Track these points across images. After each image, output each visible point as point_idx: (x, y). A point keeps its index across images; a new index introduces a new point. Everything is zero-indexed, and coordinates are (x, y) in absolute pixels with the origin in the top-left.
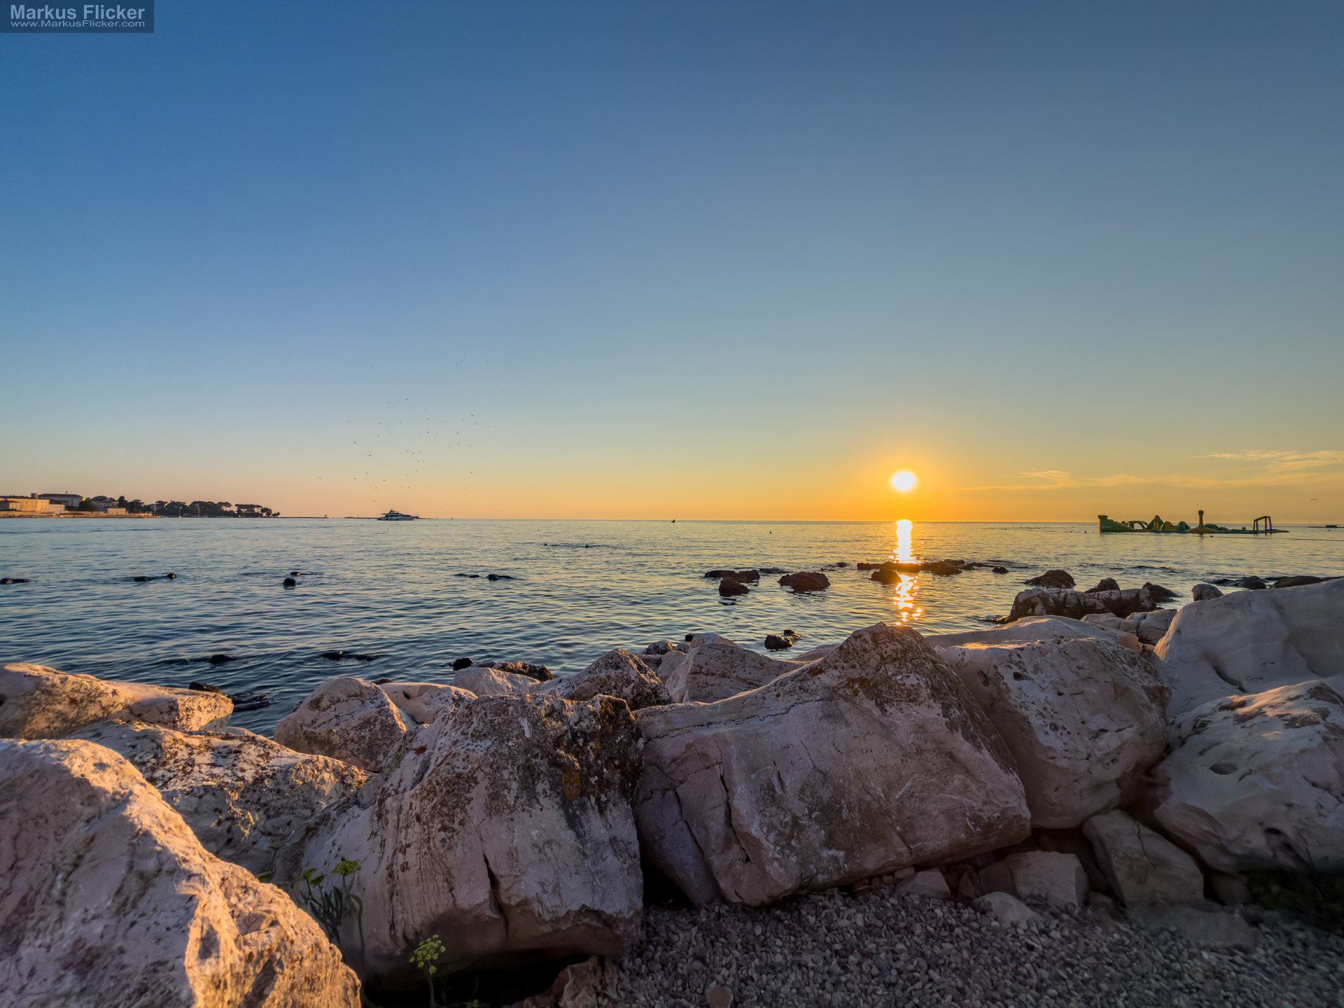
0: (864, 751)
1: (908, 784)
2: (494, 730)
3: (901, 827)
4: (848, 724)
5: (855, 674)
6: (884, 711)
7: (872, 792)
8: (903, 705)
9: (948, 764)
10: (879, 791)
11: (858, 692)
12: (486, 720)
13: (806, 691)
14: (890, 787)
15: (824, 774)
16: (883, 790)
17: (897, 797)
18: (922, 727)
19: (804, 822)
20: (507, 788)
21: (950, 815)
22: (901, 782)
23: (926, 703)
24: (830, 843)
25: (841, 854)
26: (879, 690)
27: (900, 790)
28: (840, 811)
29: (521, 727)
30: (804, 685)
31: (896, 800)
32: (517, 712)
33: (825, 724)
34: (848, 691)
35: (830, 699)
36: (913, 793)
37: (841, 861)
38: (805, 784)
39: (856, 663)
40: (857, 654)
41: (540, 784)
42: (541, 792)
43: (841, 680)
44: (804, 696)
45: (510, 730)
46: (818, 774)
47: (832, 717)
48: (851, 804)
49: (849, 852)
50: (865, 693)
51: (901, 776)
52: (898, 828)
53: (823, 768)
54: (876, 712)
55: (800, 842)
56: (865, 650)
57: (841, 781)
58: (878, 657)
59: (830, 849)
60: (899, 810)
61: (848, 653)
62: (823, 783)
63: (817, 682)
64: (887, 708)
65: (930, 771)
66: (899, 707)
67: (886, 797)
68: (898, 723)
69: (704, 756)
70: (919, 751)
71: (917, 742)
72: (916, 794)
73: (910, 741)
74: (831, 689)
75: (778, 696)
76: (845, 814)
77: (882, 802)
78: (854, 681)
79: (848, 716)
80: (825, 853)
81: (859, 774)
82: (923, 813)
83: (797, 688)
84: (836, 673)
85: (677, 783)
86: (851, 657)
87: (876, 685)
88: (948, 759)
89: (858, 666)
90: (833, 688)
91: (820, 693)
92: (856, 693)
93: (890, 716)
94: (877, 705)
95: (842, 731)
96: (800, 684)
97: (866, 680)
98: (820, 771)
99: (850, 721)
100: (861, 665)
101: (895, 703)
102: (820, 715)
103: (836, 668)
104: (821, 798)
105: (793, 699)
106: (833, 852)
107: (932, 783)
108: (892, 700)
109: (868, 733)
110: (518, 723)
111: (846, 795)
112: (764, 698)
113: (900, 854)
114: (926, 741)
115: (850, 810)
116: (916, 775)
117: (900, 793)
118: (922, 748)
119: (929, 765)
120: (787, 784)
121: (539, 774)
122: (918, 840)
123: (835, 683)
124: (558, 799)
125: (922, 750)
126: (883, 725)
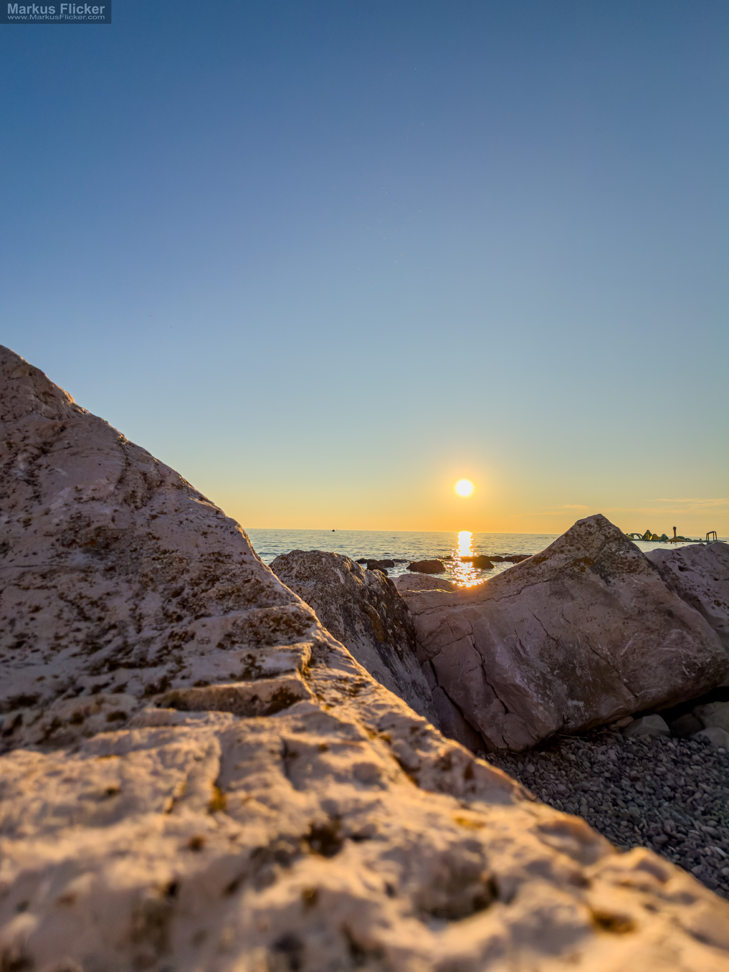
0: (589, 619)
1: (630, 642)
2: (314, 574)
3: (627, 679)
4: (573, 598)
5: (580, 555)
6: (608, 582)
7: (599, 652)
8: (625, 576)
9: (666, 620)
10: (606, 651)
11: (585, 568)
12: (305, 566)
13: (533, 575)
14: (615, 646)
15: (557, 641)
16: (609, 650)
17: (622, 654)
18: (643, 592)
19: (550, 677)
20: (337, 620)
21: (667, 664)
22: (624, 641)
23: (646, 572)
24: (572, 695)
25: (581, 704)
26: (602, 566)
27: (624, 648)
28: (574, 668)
29: (335, 574)
30: (531, 571)
31: (621, 656)
32: (329, 563)
33: (554, 600)
34: (575, 569)
35: (556, 579)
36: (635, 649)
37: (583, 709)
38: (542, 649)
39: (581, 546)
40: (582, 538)
41: (357, 624)
42: (359, 631)
43: (568, 561)
44: (532, 579)
45: (327, 576)
46: (551, 641)
47: (560, 593)
48: (582, 663)
49: (587, 702)
50: (590, 569)
51: (623, 636)
52: (625, 680)
53: (555, 636)
54: (602, 584)
55: (552, 692)
56: (590, 534)
57: (571, 645)
58: (603, 538)
59: (573, 699)
60: (624, 664)
61: (574, 538)
62: (557, 648)
63: (543, 567)
64: (610, 579)
65: (648, 628)
66: (621, 578)
67: (612, 654)
68: (621, 590)
69: (455, 629)
70: (641, 613)
71: (639, 606)
72: (637, 650)
73: (633, 605)
74: (558, 571)
75: (509, 581)
76: (579, 672)
77: (609, 660)
78: (580, 560)
79: (572, 591)
80: (571, 703)
81: (587, 638)
82: (646, 665)
83: (526, 574)
84: (563, 556)
85: (431, 655)
86: (576, 541)
87: (599, 563)
88: (667, 617)
89: (582, 548)
90: (560, 569)
91: (547, 575)
92: (583, 570)
93: (613, 586)
94: (602, 578)
95: (568, 605)
96: (527, 571)
97: (590, 559)
98: (553, 639)
99: (575, 596)
100: (585, 548)
101: (618, 575)
102: (549, 592)
103: (562, 552)
104: (557, 659)
105: (522, 583)
106: (575, 702)
107: (651, 639)
108: (614, 573)
109: (592, 604)
110: (332, 571)
111: (577, 657)
112: (497, 585)
113: (628, 702)
114: (646, 604)
115: (582, 668)
116: (636, 634)
117: (624, 651)
118: (643, 609)
119: (649, 624)
120: (528, 650)
121: (354, 616)
122: (642, 688)
123: (562, 565)
124: (372, 639)
125: (643, 611)
126: (606, 594)
